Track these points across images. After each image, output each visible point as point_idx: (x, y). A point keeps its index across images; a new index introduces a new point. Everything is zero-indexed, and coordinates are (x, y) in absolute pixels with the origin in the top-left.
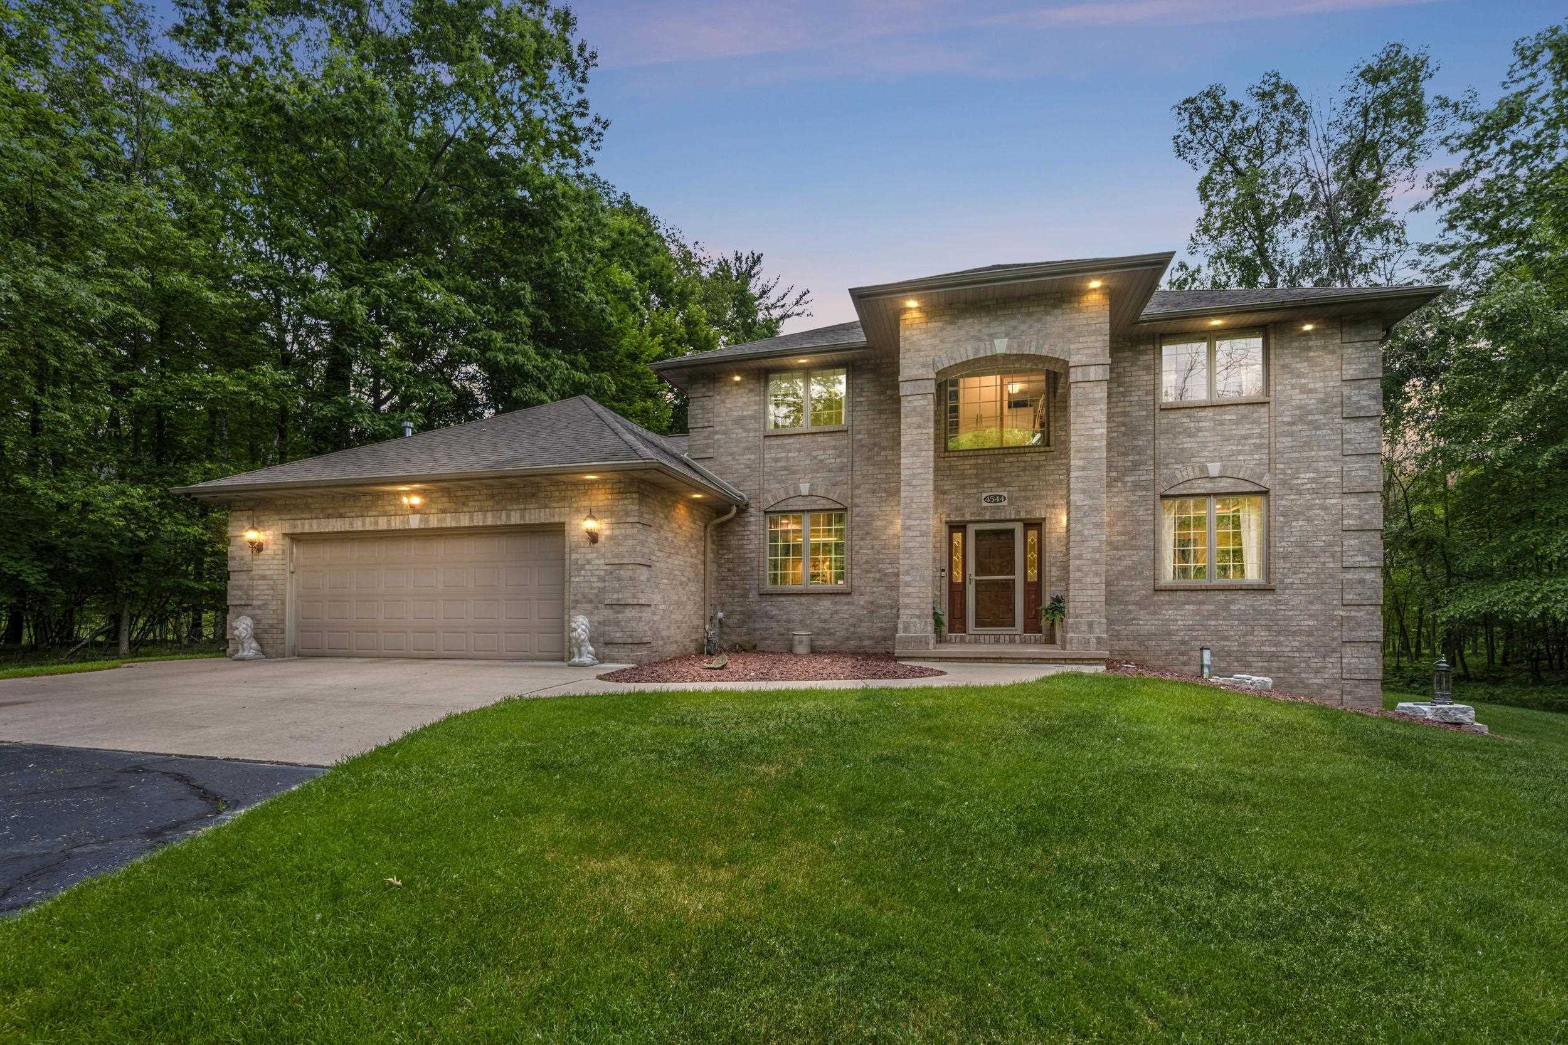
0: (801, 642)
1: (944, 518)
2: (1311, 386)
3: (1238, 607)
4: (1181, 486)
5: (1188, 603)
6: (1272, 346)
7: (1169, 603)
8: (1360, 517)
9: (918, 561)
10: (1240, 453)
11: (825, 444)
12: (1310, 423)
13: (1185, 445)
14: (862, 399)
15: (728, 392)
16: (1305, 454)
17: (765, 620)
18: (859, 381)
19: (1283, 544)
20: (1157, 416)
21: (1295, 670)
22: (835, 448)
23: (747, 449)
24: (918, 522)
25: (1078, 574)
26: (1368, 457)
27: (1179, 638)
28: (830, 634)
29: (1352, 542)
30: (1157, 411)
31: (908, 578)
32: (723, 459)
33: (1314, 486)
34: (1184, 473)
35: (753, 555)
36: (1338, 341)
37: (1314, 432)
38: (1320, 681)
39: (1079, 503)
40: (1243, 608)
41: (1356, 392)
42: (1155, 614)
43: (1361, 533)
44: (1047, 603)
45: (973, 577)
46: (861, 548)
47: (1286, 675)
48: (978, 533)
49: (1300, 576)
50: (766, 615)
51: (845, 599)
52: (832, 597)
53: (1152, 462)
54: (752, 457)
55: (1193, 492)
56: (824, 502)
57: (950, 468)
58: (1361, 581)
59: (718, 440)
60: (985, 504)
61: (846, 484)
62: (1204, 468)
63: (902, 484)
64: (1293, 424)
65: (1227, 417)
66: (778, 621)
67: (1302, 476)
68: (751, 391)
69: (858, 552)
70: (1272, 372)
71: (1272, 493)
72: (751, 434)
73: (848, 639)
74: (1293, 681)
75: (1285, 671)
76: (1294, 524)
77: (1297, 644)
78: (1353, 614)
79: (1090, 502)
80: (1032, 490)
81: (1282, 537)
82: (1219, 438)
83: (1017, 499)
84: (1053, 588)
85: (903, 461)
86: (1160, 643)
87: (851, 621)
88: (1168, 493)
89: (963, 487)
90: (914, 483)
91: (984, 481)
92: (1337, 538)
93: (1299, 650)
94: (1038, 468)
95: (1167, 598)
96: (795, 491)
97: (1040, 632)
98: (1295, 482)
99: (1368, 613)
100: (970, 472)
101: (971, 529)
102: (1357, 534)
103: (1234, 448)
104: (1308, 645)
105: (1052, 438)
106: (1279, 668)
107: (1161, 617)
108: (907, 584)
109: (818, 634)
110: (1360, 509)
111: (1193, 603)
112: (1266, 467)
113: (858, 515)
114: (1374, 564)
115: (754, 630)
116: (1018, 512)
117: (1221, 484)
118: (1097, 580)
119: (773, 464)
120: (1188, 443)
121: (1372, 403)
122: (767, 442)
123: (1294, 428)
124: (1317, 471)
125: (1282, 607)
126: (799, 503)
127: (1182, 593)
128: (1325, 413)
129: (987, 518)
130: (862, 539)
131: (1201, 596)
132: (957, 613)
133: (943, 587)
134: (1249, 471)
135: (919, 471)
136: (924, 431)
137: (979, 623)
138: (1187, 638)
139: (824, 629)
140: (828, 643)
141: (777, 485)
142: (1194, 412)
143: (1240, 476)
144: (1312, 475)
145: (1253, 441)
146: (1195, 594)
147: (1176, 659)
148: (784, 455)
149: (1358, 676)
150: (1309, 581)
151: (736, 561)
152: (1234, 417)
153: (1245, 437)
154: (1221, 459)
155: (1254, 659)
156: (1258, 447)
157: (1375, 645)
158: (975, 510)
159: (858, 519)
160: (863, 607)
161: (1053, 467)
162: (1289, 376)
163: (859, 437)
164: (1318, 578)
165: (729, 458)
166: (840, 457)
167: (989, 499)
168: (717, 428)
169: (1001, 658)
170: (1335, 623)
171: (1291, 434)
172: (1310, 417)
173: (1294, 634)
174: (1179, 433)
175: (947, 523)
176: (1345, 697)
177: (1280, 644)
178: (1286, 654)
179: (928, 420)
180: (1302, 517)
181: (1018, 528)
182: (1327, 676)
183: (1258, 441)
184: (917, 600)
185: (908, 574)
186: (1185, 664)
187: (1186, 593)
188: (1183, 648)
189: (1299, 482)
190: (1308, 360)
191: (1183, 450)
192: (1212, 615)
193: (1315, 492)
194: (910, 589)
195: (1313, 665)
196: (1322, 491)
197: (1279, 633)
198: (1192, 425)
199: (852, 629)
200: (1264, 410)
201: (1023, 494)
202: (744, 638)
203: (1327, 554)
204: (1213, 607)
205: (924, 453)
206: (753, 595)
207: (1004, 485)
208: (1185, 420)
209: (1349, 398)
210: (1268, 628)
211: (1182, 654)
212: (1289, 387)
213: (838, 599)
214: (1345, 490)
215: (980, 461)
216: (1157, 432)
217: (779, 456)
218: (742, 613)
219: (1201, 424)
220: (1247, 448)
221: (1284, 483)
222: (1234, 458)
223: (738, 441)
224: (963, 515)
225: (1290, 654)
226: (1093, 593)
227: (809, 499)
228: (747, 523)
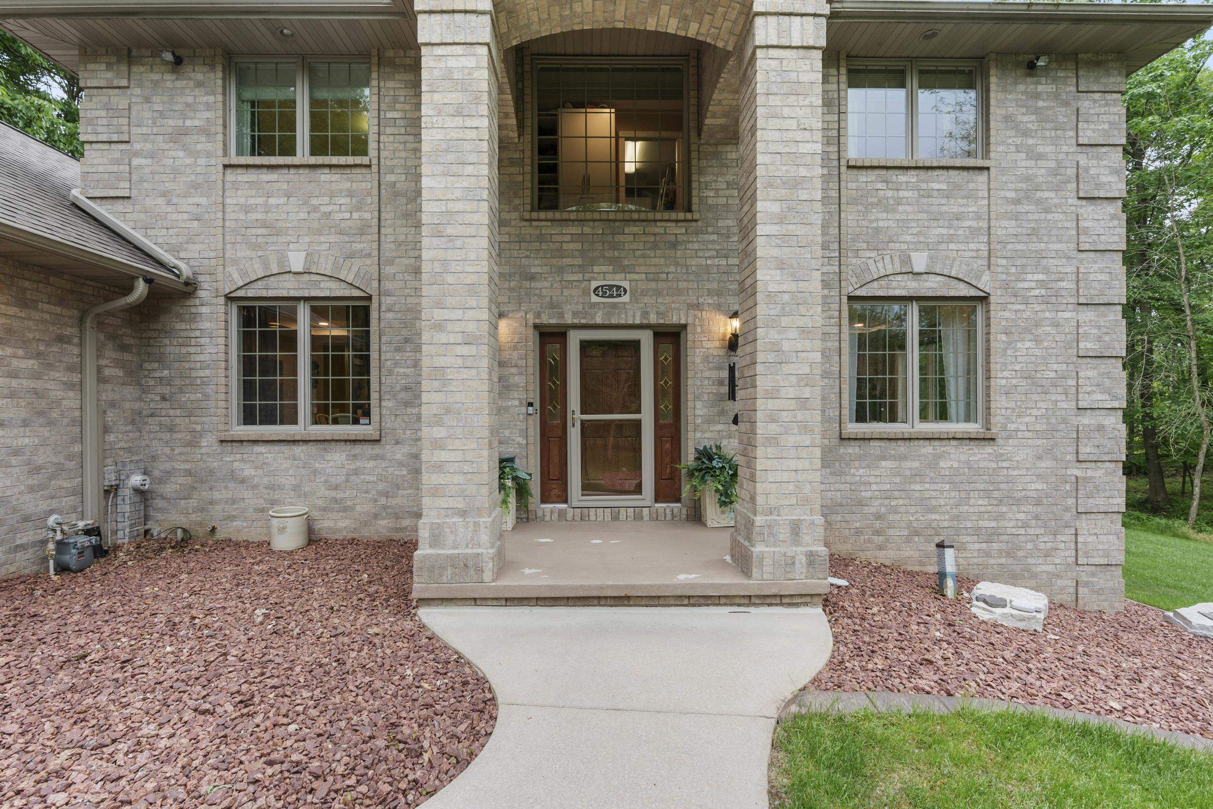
0: (282, 530)
1: (531, 319)
2: (1040, 149)
3: (948, 464)
4: (875, 284)
5: (884, 458)
6: (993, 87)
7: (860, 458)
8: (1099, 339)
9: (458, 397)
10: (951, 239)
11: (334, 186)
12: (1039, 202)
13: (881, 224)
14: (395, 115)
15: (156, 83)
16: (1032, 246)
17: (232, 485)
18: (391, 84)
19: (1006, 374)
20: (843, 177)
21: (1020, 554)
22: (351, 194)
23: (196, 186)
24: (458, 314)
25: (773, 428)
26: (1108, 255)
27: (872, 510)
28: (345, 509)
29: (1090, 373)
30: (843, 169)
31: (439, 432)
32: (149, 202)
33: (1043, 292)
34: (880, 265)
35: (207, 372)
36: (1073, 89)
37: (1043, 216)
38: (1050, 568)
39: (772, 287)
40: (956, 465)
41: (1095, 162)
42: (841, 474)
43: (1099, 361)
44: (689, 458)
45: (578, 416)
46: (397, 364)
47: (1010, 561)
48: (585, 346)
49: (1027, 419)
50: (232, 475)
51: (368, 449)
52: (348, 447)
53: (836, 246)
54: (203, 201)
55: (891, 293)
56: (333, 285)
57: (541, 238)
58: (1101, 428)
59: (140, 166)
60: (595, 299)
61: (369, 255)
62: (906, 260)
63: (425, 231)
64: (1017, 202)
65: (936, 186)
66: (254, 487)
67: (1029, 277)
68: (199, 84)
69: (390, 372)
70: (992, 124)
71: (992, 299)
72: (202, 161)
73: (376, 516)
74: (1017, 569)
75: (1009, 554)
76: (1019, 345)
77: (1021, 516)
78: (1090, 473)
79: (793, 287)
80: (667, 280)
81: (1005, 364)
82: (924, 216)
83: (644, 293)
84: (698, 435)
85: (425, 182)
86: (848, 517)
87: (381, 486)
88: (858, 293)
89: (561, 270)
90: (450, 230)
91: (593, 262)
92: (1071, 367)
93: (1025, 526)
94: (674, 245)
95: (857, 450)
96: (280, 263)
97: (678, 500)
98: (1021, 285)
99: (1107, 473)
100: (571, 246)
101: (574, 339)
102: (1094, 361)
103: (944, 231)
104: (1037, 518)
105: (695, 200)
106: (1000, 552)
107: (849, 478)
108: (438, 445)
109: (325, 509)
110: (1099, 327)
111: (893, 458)
112: (985, 262)
113: (389, 310)
114: (1116, 404)
115: (212, 503)
116: (645, 314)
117: (928, 284)
118: (807, 440)
119: (242, 216)
120: (884, 220)
121: (1113, 178)
122: (231, 176)
123: (1021, 209)
124: (1046, 271)
125: (1005, 464)
126: (288, 285)
127: (877, 443)
128: (1057, 189)
129: (599, 320)
130: (398, 350)
131: (902, 448)
132: (554, 472)
133: (531, 432)
134: (964, 267)
135: (459, 206)
136: (469, 123)
137: (588, 488)
138: (883, 510)
139: (336, 501)
140: (342, 524)
141: (249, 253)
142: (892, 175)
143: (953, 274)
144: (1041, 277)
145: (968, 223)
146: (893, 444)
147: (869, 541)
148: (260, 201)
149: (1097, 561)
150: (1038, 427)
151: (177, 382)
152: (943, 186)
153: (958, 217)
154: (928, 246)
155: (969, 539)
156: (974, 232)
157: (1115, 516)
158: (580, 307)
159: (390, 315)
160: (401, 464)
161: (696, 246)
162: (1012, 133)
163: (391, 178)
164: (1048, 423)
165: (161, 201)
166: (359, 209)
167: (604, 291)
168: (137, 146)
169: (628, 598)
170: (1068, 487)
171: (1016, 217)
172: (1039, 194)
173: (1018, 502)
174: (872, 204)
175: (536, 327)
176: (1081, 590)
177: (1001, 516)
178: (1009, 531)
179: (477, 101)
180: (1030, 337)
181: (646, 339)
182: (1058, 561)
183: (974, 224)
184: (458, 479)
185: (440, 424)
186: (881, 548)
187: (882, 444)
188: (878, 524)
189: (1026, 285)
190: (1037, 111)
191: (877, 230)
192: (917, 476)
193: (1045, 301)
194: (443, 456)
195: (1042, 546)
196: (1054, 299)
197: (1000, 502)
198: (890, 194)
199: (383, 501)
200: (982, 178)
201: (653, 285)
202: (194, 517)
203: (1060, 390)
204: (916, 464)
205: (469, 169)
206: (208, 442)
207: (625, 270)
208: (879, 186)
209: (1087, 170)
210: (987, 494)
211: (877, 533)
212: (1013, 148)
213: (358, 449)
214: (1082, 300)
215: (587, 230)
216: (843, 200)
217: (252, 201)
218: (189, 473)
219: (902, 194)
220: (960, 232)
221: (1006, 286)
222: (944, 246)
223: (176, 172)
224: (561, 315)
225: (1014, 531)
226: (800, 465)
227: (306, 277)
228: (194, 317)
